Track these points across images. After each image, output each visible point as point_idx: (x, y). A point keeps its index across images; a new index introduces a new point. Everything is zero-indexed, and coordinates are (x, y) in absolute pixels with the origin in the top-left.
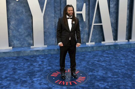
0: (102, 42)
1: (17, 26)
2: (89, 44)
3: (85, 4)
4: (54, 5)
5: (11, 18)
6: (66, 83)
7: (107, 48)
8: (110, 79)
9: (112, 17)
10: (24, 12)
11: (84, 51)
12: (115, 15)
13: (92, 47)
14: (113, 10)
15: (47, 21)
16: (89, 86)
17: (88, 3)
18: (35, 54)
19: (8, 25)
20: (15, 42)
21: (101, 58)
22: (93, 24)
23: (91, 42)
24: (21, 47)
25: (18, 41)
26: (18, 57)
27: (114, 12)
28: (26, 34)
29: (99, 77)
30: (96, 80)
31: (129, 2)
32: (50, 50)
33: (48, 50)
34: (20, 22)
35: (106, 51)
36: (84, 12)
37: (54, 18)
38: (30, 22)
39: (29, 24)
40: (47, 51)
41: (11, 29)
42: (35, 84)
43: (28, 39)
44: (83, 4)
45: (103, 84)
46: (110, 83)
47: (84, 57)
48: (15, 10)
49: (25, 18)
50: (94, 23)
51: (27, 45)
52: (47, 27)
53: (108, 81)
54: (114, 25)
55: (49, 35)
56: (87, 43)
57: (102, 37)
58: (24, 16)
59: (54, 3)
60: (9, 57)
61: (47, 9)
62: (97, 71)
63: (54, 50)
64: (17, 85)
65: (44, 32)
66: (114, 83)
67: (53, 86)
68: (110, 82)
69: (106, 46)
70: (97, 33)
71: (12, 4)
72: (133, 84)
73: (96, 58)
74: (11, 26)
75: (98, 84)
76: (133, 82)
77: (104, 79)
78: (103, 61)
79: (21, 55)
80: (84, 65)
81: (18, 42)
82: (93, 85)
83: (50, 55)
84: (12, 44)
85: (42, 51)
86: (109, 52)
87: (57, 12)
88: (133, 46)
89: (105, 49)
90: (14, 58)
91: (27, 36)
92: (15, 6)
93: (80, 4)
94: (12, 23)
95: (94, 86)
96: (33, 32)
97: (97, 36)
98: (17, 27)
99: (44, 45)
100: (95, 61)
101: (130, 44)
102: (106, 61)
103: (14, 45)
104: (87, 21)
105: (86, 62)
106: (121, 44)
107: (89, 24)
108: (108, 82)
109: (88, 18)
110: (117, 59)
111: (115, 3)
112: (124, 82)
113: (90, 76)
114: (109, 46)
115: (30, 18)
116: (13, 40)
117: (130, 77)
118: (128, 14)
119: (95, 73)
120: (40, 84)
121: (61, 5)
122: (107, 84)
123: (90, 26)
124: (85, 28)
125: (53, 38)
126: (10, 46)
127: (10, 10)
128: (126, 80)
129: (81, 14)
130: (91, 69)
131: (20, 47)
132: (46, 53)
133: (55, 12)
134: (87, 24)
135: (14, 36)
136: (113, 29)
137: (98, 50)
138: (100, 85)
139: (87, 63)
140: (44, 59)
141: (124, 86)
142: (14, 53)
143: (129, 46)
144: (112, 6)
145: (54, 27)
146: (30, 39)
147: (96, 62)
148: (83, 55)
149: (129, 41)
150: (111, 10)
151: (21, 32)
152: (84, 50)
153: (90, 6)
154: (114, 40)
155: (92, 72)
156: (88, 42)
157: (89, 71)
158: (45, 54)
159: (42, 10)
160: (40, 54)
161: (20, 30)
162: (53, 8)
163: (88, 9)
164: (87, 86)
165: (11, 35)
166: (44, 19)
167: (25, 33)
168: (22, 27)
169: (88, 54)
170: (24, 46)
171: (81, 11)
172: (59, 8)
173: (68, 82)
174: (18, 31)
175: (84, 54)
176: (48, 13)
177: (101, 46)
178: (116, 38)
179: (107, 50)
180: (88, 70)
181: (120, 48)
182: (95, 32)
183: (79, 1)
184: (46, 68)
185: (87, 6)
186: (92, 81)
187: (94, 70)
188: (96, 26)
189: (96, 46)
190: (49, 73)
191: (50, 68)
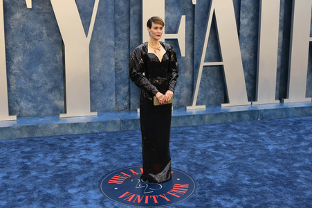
0: (223, 105)
1: (28, 66)
2: (194, 109)
3: (183, 17)
4: (114, 18)
5: (14, 48)
7: (235, 117)
8: (245, 189)
9: (245, 47)
10: (45, 35)
11: (181, 125)
12: (250, 44)
13: (201, 115)
14: (246, 31)
15: (98, 55)
16: (197, 206)
17: (190, 15)
18: (70, 131)
19: (7, 64)
20: (23, 104)
21: (221, 142)
22: (203, 64)
23: (197, 104)
24: (38, 116)
25: (31, 101)
26: (30, 140)
27: (249, 36)
28: (49, 86)
29: (219, 185)
30: (213, 191)
31: (282, 14)
32: (105, 123)
33: (101, 122)
34: (36, 57)
35: (232, 126)
36: (181, 36)
37: (114, 50)
38: (59, 57)
39: (57, 62)
40: (98, 124)
41: (15, 75)
42: (74, 202)
43: (53, 98)
44: (180, 18)
45: (229, 200)
46: (245, 199)
47: (183, 138)
48: (23, 30)
49: (46, 48)
50: (205, 62)
51: (50, 111)
52: (98, 70)
53: (240, 193)
54: (250, 66)
55: (101, 88)
56: (188, 108)
57: (222, 92)
58: (45, 45)
59: (114, 15)
60: (11, 139)
61: (99, 28)
63: (114, 122)
64: (31, 204)
65: (91, 80)
66: (253, 198)
67: (116, 207)
68: (246, 196)
69: (232, 113)
70: (212, 83)
71: (18, 15)
72: (297, 199)
73: (211, 142)
74: (13, 67)
75: (218, 200)
76: (298, 197)
77: (230, 189)
78: (226, 149)
79: (38, 134)
80: (184, 156)
81: (30, 105)
82: (207, 203)
83: (104, 134)
84: (17, 108)
85: (85, 126)
86: (238, 128)
87: (120, 36)
88: (291, 113)
89: (230, 121)
90: (22, 142)
91: (51, 91)
92: (23, 20)
93: (173, 17)
94: (18, 59)
95: (208, 206)
96: (65, 81)
97: (211, 92)
98: (27, 69)
99: (91, 111)
100: (209, 148)
101: (286, 109)
102: (234, 149)
103: (20, 111)
104: (189, 57)
105: (187, 151)
106: (265, 110)
107: (193, 63)
108: (240, 197)
109: (190, 49)
110: (258, 142)
111: (251, 15)
112: (277, 197)
113: (200, 181)
114: (239, 114)
115: (58, 47)
116: (19, 100)
117: (289, 183)
118: (281, 41)
119: (208, 174)
120: (85, 202)
121: (129, 18)
122: (238, 200)
123: (195, 67)
124: (184, 73)
125: (110, 94)
126: (11, 113)
127: (13, 31)
128: (281, 191)
129: (175, 41)
130: (201, 166)
131: (34, 116)
132: (96, 131)
133: (116, 35)
134: (189, 63)
135: (21, 90)
136: (246, 74)
137: (214, 122)
138: (223, 203)
139: (191, 152)
140: (92, 145)
141: (276, 204)
142: (20, 129)
143: (284, 113)
144: (244, 22)
145: (113, 69)
146: (58, 96)
147: (210, 150)
148: (181, 135)
149: (282, 102)
150: (242, 30)
151: (37, 82)
152: (181, 123)
153: (196, 22)
154: (249, 100)
155: (202, 172)
156: (191, 104)
157: (196, 172)
158: (93, 133)
159: (86, 31)
160: (81, 131)
161: (35, 77)
162: (112, 26)
163: (190, 28)
164: (193, 205)
165: (13, 87)
166: (92, 50)
167: (46, 84)
168: (40, 69)
169: (192, 132)
170: (43, 114)
171: (176, 32)
172: (125, 27)
174: (31, 79)
175: (182, 133)
176: (100, 37)
177: (221, 113)
178: (253, 96)
179: (233, 123)
180: (194, 169)
181: (262, 119)
182: (206, 80)
183: (172, 10)
184: (97, 163)
185: (189, 22)
186: (204, 193)
187: (207, 168)
188: (209, 68)
189: (210, 114)
190: (104, 177)
191: (106, 164)
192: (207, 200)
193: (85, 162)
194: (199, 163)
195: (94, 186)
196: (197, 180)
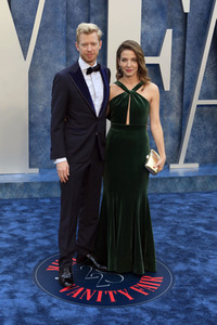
2: (181, 168)
3: (169, 32)
4: (66, 33)
6: (96, 294)
11: (161, 191)
13: (190, 178)
15: (41, 86)
16: (172, 310)
17: (180, 29)
22: (196, 102)
23: (186, 161)
29: (208, 280)
30: (199, 289)
32: (49, 184)
33: (43, 183)
40: (39, 186)
44: (164, 33)
47: (162, 210)
50: (200, 99)
52: (41, 108)
56: (172, 166)
59: (66, 27)
61: (43, 47)
62: (204, 261)
65: (30, 123)
67: (54, 305)
70: (210, 132)
73: (203, 217)
75: (204, 302)
82: (188, 306)
83: (48, 201)
85: (21, 188)
93: (154, 31)
95: (189, 310)
97: (208, 144)
99: (31, 166)
100: (198, 225)
104: (176, 91)
105: (165, 229)
107: (182, 100)
109: (178, 81)
113: (180, 274)
119: (195, 264)
120: (11, 295)
123: (185, 106)
124: (168, 114)
130: (184, 251)
132: (35, 195)
133: (68, 57)
134: (176, 101)
137: (210, 188)
138: (211, 307)
139: (171, 231)
140: (29, 215)
147: (201, 229)
148: (158, 206)
152: (160, 188)
153: (188, 39)
155: (185, 261)
156: (176, 161)
157: (177, 260)
158: (31, 199)
159: (25, 51)
160: (14, 195)
162: (62, 44)
163: (179, 48)
164: (167, 307)
166: (32, 79)
169: (176, 201)
171: (157, 54)
173: (103, 294)
175: (160, 202)
176: (46, 60)
180: (173, 256)
182: (201, 127)
183: (152, 20)
184: (34, 241)
185: (178, 39)
186: (185, 291)
187: (193, 255)
188: (206, 108)
189: (203, 177)
190: (41, 261)
191: (46, 243)
192: (188, 302)
193: (16, 239)
194: (182, 247)
195: (26, 273)
196: (176, 273)
